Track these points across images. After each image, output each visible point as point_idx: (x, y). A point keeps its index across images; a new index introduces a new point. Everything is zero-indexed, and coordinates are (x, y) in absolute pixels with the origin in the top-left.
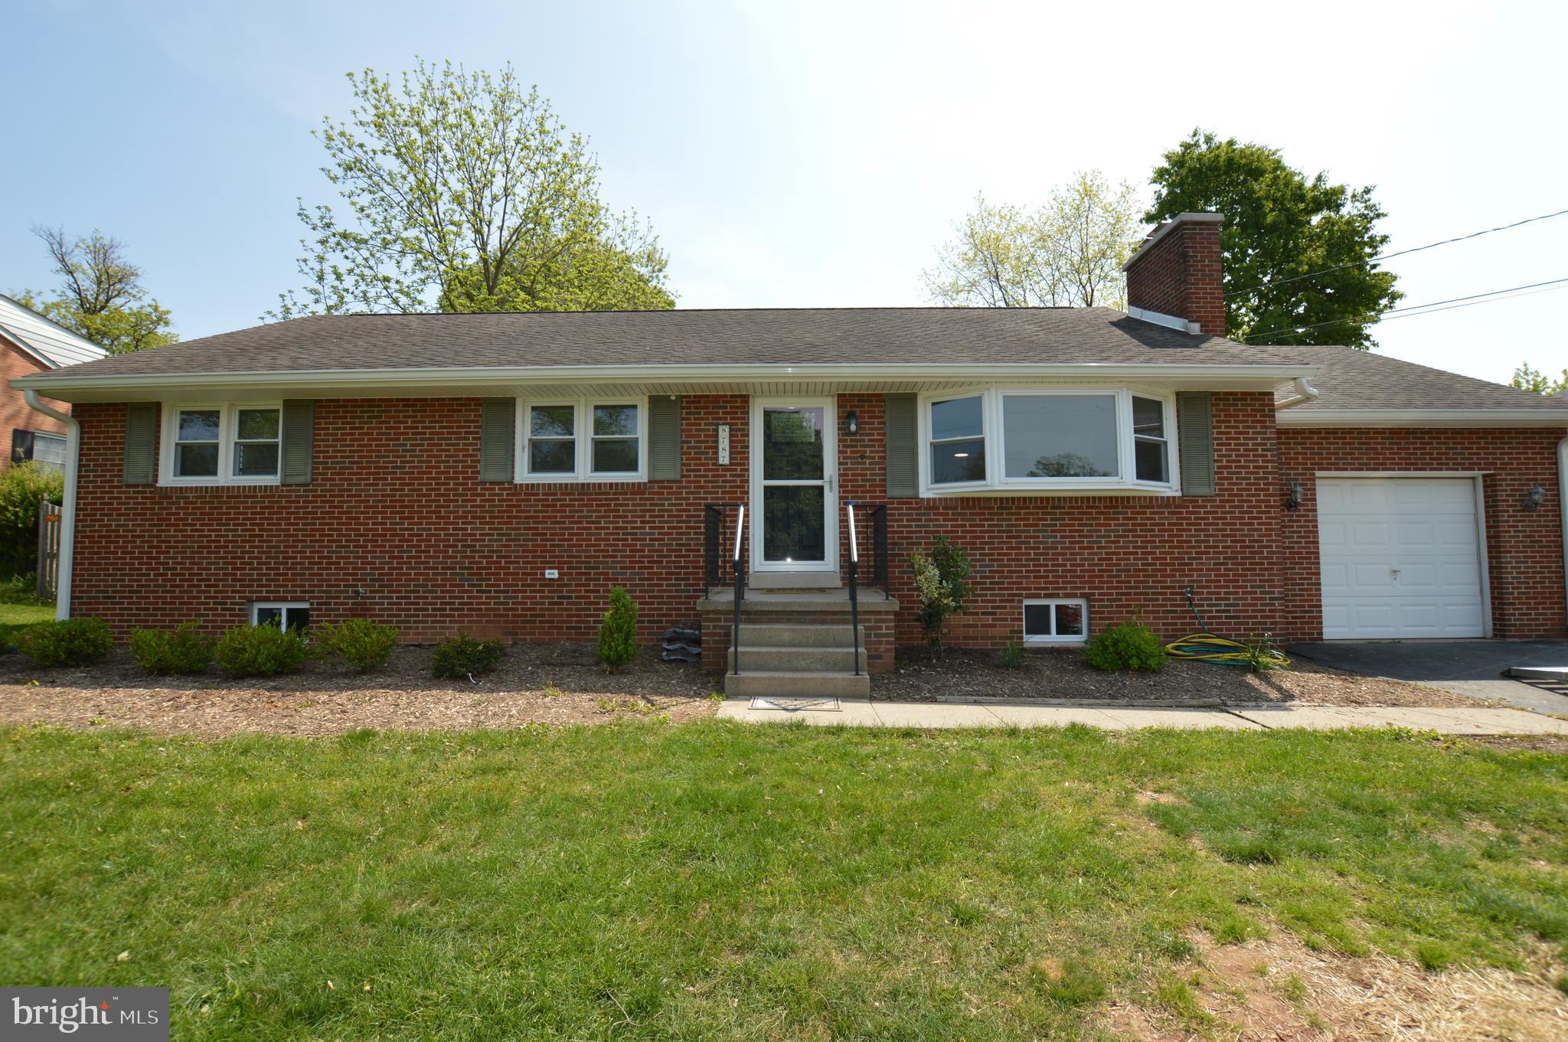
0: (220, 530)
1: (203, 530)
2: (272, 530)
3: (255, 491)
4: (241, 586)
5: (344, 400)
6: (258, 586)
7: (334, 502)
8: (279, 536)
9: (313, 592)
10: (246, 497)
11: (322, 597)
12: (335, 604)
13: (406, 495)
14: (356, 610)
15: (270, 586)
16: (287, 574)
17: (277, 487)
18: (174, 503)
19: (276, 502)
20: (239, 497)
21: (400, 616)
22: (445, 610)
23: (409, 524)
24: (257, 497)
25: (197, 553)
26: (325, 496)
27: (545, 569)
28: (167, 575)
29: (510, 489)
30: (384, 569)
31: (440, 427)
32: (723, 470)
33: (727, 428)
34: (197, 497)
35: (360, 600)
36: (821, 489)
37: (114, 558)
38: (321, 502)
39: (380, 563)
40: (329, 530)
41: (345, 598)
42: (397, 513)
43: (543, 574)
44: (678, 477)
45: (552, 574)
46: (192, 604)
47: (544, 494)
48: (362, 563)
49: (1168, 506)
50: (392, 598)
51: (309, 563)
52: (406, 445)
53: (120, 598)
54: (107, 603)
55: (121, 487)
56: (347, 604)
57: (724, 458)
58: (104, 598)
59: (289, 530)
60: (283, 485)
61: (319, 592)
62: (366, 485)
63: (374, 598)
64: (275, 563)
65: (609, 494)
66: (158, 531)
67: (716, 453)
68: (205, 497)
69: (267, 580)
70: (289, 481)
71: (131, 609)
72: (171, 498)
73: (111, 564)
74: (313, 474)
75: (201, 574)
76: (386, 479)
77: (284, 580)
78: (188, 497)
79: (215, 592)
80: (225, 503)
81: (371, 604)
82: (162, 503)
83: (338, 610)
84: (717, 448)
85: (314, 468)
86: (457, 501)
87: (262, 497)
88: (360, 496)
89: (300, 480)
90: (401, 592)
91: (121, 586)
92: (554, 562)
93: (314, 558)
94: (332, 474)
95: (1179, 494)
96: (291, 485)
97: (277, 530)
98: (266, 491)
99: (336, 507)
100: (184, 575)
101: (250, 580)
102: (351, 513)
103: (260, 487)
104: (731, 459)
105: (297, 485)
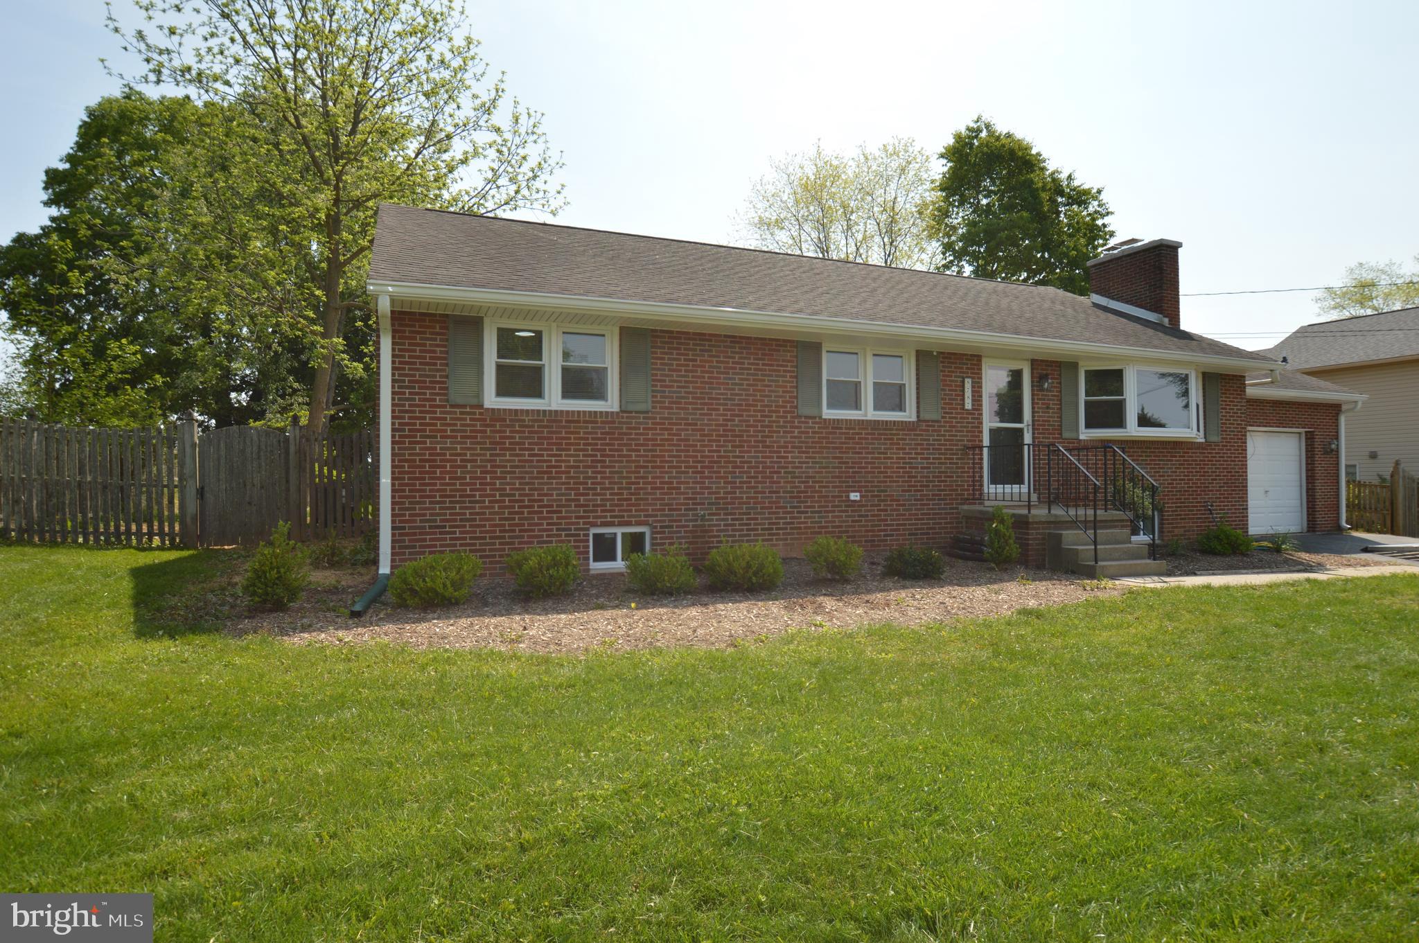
0: (560, 456)
1: (542, 455)
2: (614, 456)
3: (596, 417)
4: (584, 512)
5: (678, 332)
6: (603, 511)
7: (672, 429)
8: (622, 462)
9: (657, 516)
10: (585, 422)
11: (664, 521)
12: (677, 527)
13: (737, 426)
14: (696, 531)
15: (614, 511)
16: (631, 499)
17: (617, 413)
18: (508, 426)
19: (617, 428)
20: (579, 422)
21: (735, 536)
22: (772, 529)
23: (740, 452)
24: (596, 422)
25: (537, 478)
26: (664, 424)
27: (849, 492)
28: (504, 501)
29: (820, 423)
30: (719, 493)
31: (763, 365)
32: (967, 414)
33: (970, 380)
34: (534, 421)
35: (699, 523)
36: (1021, 430)
37: (442, 484)
38: (661, 429)
39: (717, 488)
40: (669, 456)
41: (686, 521)
42: (729, 441)
43: (848, 496)
44: (940, 418)
45: (855, 496)
46: (533, 531)
47: (846, 429)
48: (701, 488)
49: (1198, 448)
50: (727, 520)
51: (652, 488)
52: (735, 379)
53: (451, 527)
54: (435, 533)
55: (445, 406)
56: (688, 526)
57: (968, 405)
58: (430, 527)
59: (631, 456)
60: (622, 411)
61: (662, 516)
62: (701, 414)
63: (712, 520)
64: (619, 489)
65: (892, 430)
66: (491, 455)
67: (963, 400)
68: (543, 421)
69: (611, 505)
70: (631, 407)
71: (465, 539)
72: (505, 420)
73: (438, 490)
74: (653, 402)
75: (542, 501)
76: (718, 410)
77: (628, 505)
78: (524, 421)
79: (558, 518)
80: (564, 427)
81: (709, 526)
82: (494, 426)
83: (680, 532)
84: (963, 395)
85: (653, 396)
86: (779, 432)
87: (603, 422)
88: (696, 424)
89: (642, 407)
90: (735, 514)
91: (451, 514)
92: (854, 487)
93: (656, 483)
94: (670, 403)
95: (1203, 440)
96: (631, 412)
97: (619, 456)
98: (607, 417)
99: (674, 435)
100: (523, 501)
101: (594, 506)
102: (688, 440)
103: (601, 412)
104: (973, 405)
105: (636, 412)
